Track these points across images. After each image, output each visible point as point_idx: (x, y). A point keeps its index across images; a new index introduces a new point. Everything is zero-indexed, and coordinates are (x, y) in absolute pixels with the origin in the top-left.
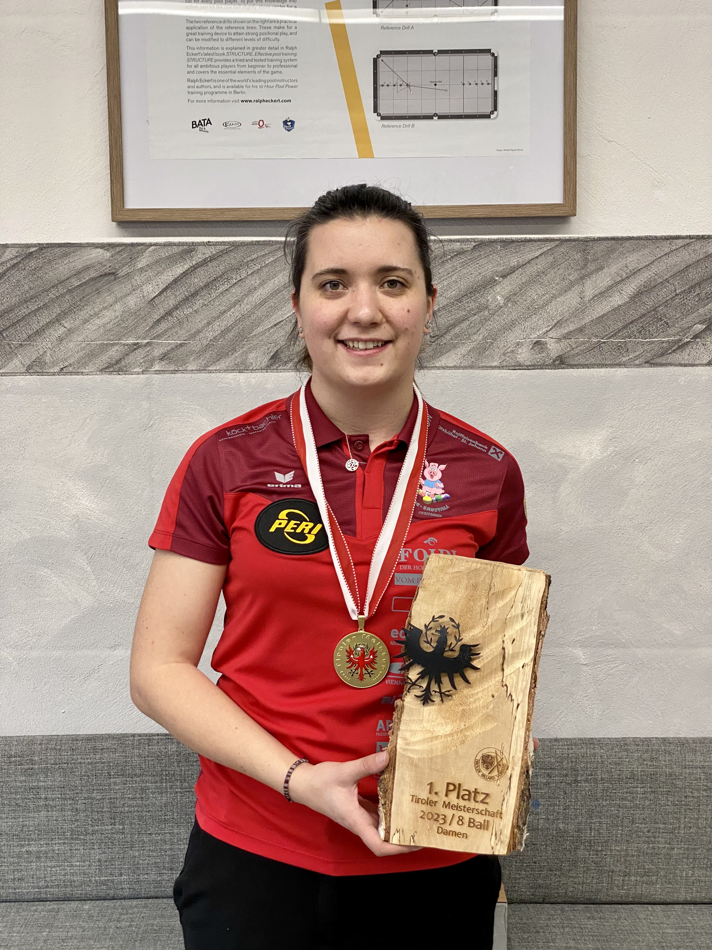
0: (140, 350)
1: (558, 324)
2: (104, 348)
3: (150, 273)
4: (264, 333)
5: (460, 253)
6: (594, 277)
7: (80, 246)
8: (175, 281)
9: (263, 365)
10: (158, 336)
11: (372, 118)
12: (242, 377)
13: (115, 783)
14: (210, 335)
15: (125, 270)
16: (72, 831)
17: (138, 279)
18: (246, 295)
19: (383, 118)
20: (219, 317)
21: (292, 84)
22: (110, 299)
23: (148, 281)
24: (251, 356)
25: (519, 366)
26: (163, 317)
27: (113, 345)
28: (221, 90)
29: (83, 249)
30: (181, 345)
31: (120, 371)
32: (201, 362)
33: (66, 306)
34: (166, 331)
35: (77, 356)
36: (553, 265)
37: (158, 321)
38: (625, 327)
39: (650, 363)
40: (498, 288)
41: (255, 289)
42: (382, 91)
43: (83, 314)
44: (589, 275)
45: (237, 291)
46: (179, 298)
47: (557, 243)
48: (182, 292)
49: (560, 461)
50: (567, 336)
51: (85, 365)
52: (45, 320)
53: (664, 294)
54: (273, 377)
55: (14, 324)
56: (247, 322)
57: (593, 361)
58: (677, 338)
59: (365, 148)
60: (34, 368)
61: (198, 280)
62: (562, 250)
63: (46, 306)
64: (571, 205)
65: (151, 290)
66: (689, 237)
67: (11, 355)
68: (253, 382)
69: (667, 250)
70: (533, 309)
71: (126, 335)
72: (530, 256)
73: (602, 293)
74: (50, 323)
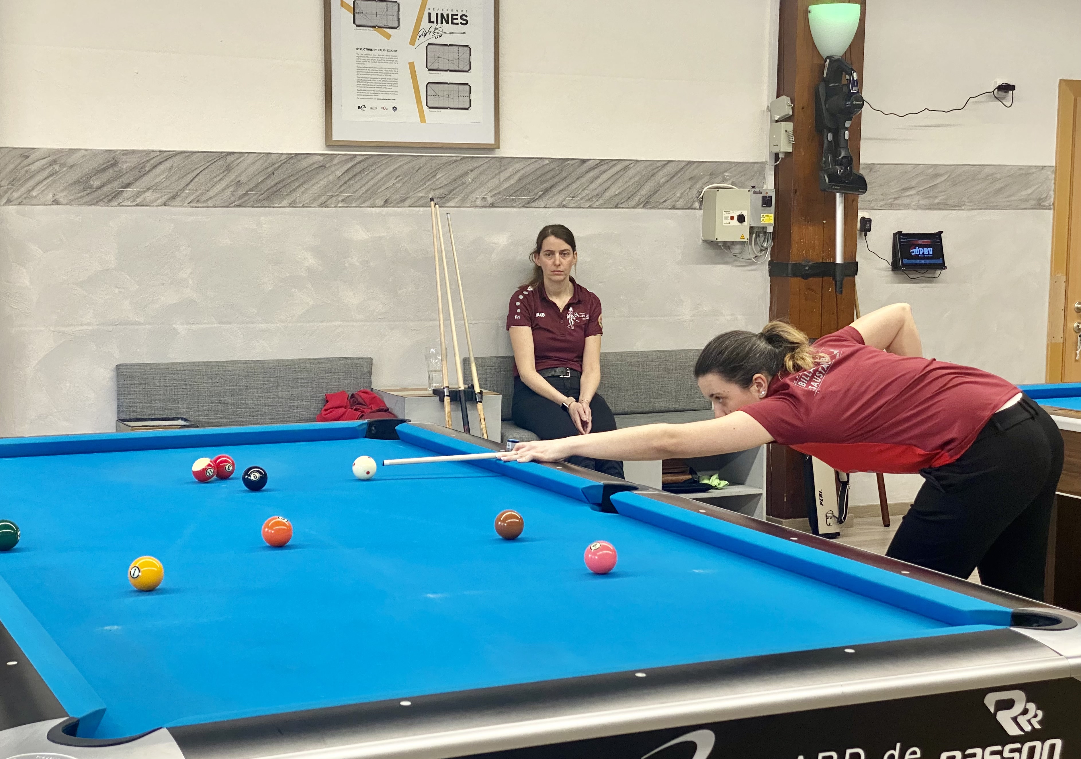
0: (333, 198)
1: (491, 190)
2: (320, 196)
3: (338, 166)
4: (381, 192)
5: (456, 161)
6: (504, 173)
7: (311, 154)
8: (348, 170)
9: (381, 205)
10: (341, 192)
11: (425, 108)
12: (373, 209)
13: (328, 376)
14: (361, 192)
15: (329, 165)
16: (311, 396)
17: (333, 169)
18: (375, 176)
19: (430, 108)
20: (364, 185)
21: (396, 93)
22: (323, 177)
23: (338, 169)
24: (377, 201)
25: (477, 207)
26: (343, 184)
27: (323, 195)
28: (369, 94)
29: (312, 156)
30: (350, 196)
31: (327, 206)
32: (357, 203)
33: (305, 179)
34: (344, 190)
35: (309, 200)
36: (489, 167)
37: (341, 186)
38: (515, 192)
39: (524, 207)
40: (469, 175)
41: (379, 173)
42: (429, 97)
43: (312, 183)
44: (502, 172)
45: (372, 174)
46: (350, 176)
47: (490, 159)
48: (351, 174)
49: (492, 245)
50: (494, 195)
51: (312, 203)
52: (297, 184)
53: (528, 180)
54: (385, 210)
55: (284, 186)
56: (376, 187)
57: (503, 205)
58: (533, 197)
59: (423, 119)
60: (292, 204)
61: (357, 169)
62: (491, 161)
63: (297, 179)
64: (497, 144)
65: (339, 173)
66: (537, 158)
67: (283, 198)
68: (378, 211)
69: (529, 163)
70: (482, 185)
71: (328, 191)
72: (481, 163)
73: (506, 179)
74: (300, 186)
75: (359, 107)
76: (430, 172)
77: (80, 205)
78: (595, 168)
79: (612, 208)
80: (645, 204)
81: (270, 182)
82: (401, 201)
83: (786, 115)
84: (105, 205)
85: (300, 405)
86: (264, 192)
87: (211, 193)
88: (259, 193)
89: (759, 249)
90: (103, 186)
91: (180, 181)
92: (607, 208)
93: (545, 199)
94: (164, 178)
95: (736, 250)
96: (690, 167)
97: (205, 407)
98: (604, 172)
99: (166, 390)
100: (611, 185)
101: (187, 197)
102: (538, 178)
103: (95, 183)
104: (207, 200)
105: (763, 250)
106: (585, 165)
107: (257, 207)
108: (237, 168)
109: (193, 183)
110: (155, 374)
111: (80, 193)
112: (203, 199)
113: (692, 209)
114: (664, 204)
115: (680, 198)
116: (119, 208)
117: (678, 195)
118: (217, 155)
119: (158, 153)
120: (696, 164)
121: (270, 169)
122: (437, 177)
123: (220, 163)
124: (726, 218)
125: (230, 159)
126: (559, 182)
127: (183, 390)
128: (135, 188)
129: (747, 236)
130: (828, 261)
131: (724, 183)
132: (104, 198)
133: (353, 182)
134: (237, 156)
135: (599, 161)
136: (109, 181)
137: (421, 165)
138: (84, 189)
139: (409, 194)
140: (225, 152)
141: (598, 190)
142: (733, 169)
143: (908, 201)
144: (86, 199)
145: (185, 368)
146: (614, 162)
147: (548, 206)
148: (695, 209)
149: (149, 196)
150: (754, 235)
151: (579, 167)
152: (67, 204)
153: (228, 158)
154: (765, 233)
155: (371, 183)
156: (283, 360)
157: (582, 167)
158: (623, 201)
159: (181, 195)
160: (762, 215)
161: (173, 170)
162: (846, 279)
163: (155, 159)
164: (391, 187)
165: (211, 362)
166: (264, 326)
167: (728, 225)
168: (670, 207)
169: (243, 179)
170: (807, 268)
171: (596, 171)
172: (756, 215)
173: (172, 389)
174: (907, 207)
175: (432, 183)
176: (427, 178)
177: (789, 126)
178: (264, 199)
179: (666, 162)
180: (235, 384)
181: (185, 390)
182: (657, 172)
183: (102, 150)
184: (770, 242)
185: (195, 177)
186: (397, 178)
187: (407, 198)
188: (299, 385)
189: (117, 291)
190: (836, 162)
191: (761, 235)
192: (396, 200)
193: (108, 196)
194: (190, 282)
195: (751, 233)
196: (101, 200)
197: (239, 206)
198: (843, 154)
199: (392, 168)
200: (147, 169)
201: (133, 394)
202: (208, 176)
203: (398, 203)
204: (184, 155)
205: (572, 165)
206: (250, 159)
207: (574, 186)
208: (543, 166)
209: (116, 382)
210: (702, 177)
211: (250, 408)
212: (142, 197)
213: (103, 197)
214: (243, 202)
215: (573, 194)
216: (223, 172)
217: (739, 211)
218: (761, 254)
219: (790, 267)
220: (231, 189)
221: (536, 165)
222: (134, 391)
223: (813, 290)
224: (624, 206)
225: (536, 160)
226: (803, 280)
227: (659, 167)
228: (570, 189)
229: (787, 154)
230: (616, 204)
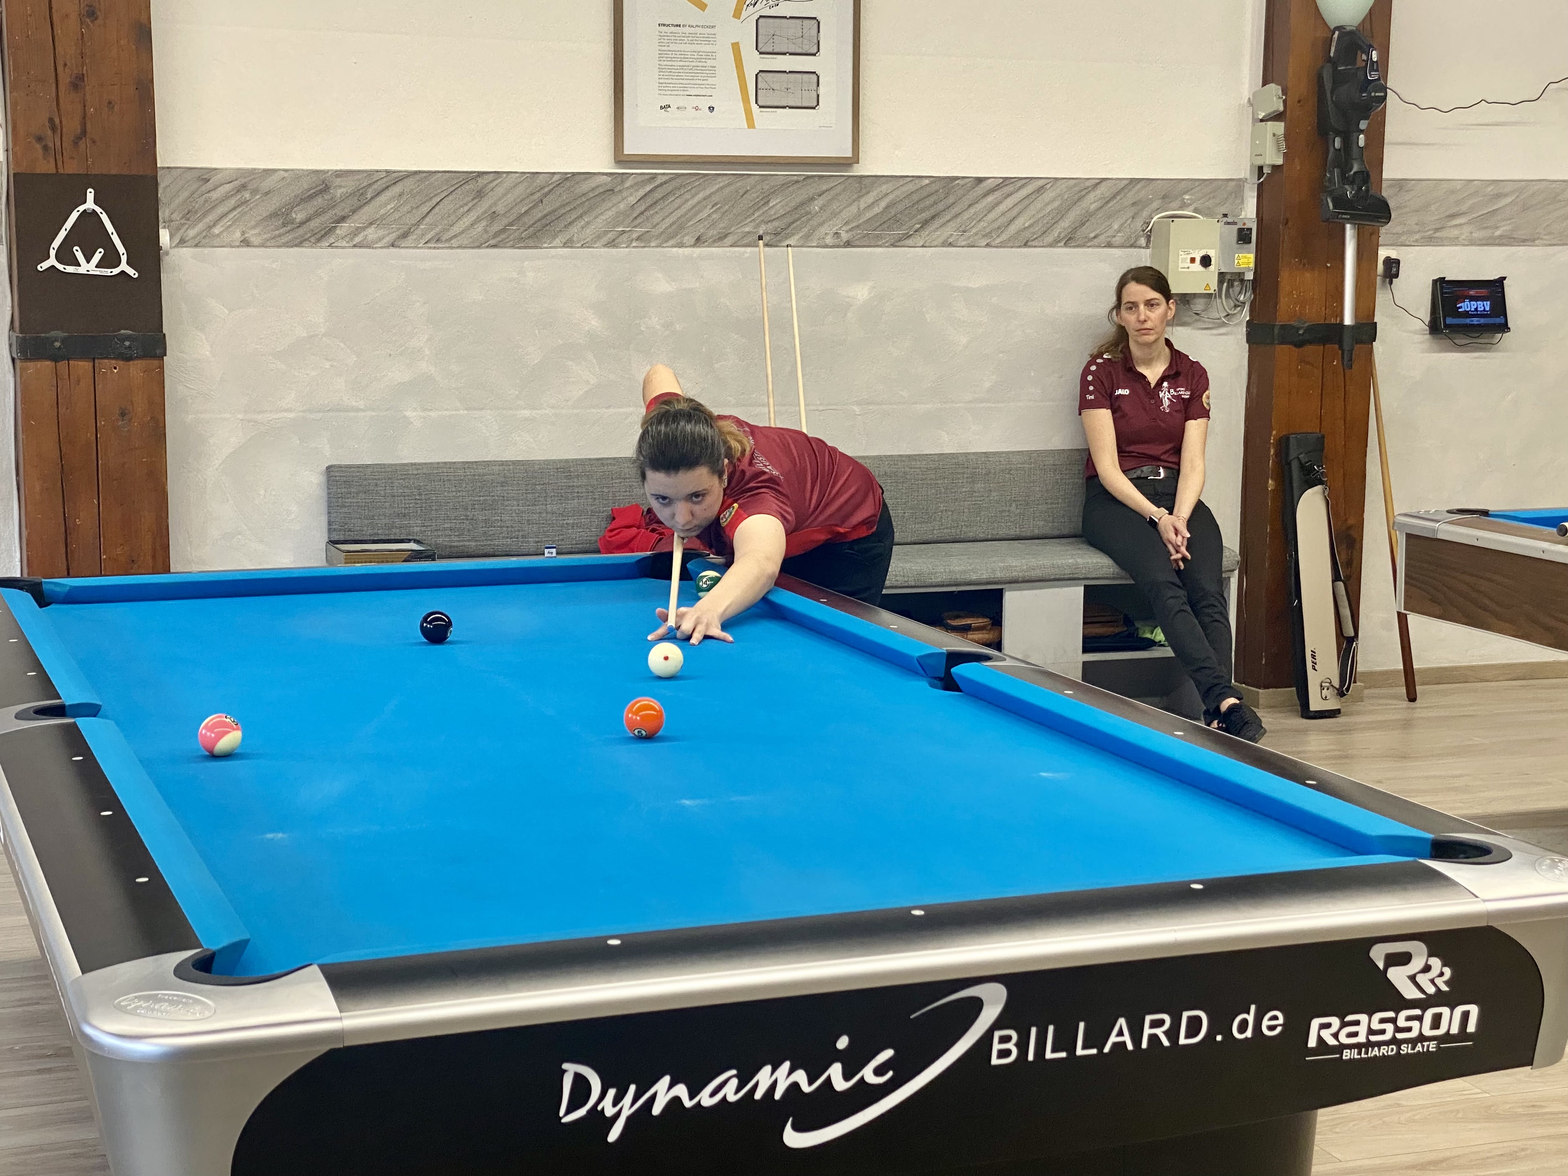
0: (625, 234)
1: (846, 223)
2: (606, 233)
3: (632, 190)
4: (692, 225)
5: (797, 182)
6: (864, 198)
7: (594, 174)
8: (646, 195)
9: (692, 243)
10: (635, 227)
11: (755, 107)
12: (681, 250)
13: (615, 483)
14: (664, 226)
15: (619, 188)
16: (592, 511)
17: (625, 194)
18: (684, 204)
19: (760, 107)
20: (668, 216)
21: (713, 86)
22: (610, 205)
23: (631, 194)
24: (686, 238)
25: (826, 246)
26: (638, 216)
27: (611, 231)
28: (675, 89)
29: (596, 176)
30: (648, 232)
31: (614, 246)
32: (659, 241)
33: (585, 208)
34: (639, 224)
35: (591, 237)
36: (844, 190)
37: (636, 218)
38: (881, 225)
39: (893, 245)
40: (816, 202)
41: (688, 200)
42: (760, 92)
43: (595, 213)
44: (862, 196)
45: (679, 201)
46: (647, 205)
47: (846, 178)
48: (649, 201)
49: (847, 300)
50: (851, 230)
51: (595, 242)
53: (900, 207)
54: (698, 250)
55: (557, 219)
56: (683, 219)
57: (864, 243)
58: (907, 232)
59: (751, 124)
60: (568, 244)
61: (658, 195)
62: (848, 182)
63: (574, 208)
64: (855, 159)
65: (632, 200)
66: (913, 177)
67: (554, 237)
68: (686, 253)
69: (902, 183)
70: (835, 214)
71: (618, 226)
72: (833, 185)
73: (869, 206)
74: (578, 218)
75: (661, 107)
76: (760, 198)
77: (279, 247)
78: (996, 190)
79: (1020, 247)
80: (1068, 240)
81: (537, 214)
82: (721, 238)
83: (1275, 111)
84: (312, 247)
85: (577, 524)
86: (529, 227)
87: (456, 229)
88: (522, 229)
89: (1232, 304)
90: (309, 220)
91: (414, 211)
92: (1012, 247)
93: (924, 233)
94: (392, 208)
95: (1199, 305)
96: (1134, 187)
97: (446, 526)
98: (1009, 195)
99: (394, 502)
100: (1019, 214)
101: (423, 235)
102: (914, 205)
103: (299, 216)
104: (451, 239)
105: (1239, 305)
106: (982, 185)
107: (519, 248)
108: (491, 194)
109: (430, 216)
110: (379, 479)
111: (278, 230)
112: (445, 237)
113: (1135, 247)
114: (1095, 240)
115: (1119, 231)
116: (330, 250)
117: (1116, 227)
118: (464, 176)
119: (384, 174)
120: (1143, 182)
121: (537, 196)
122: (771, 205)
123: (468, 187)
124: (1184, 260)
125: (481, 181)
126: (944, 210)
127: (417, 501)
128: (352, 223)
129: (1214, 287)
130: (1333, 321)
131: (1183, 210)
132: (311, 237)
133: (652, 212)
134: (491, 177)
135: (1002, 180)
136: (317, 214)
137: (748, 188)
138: (284, 225)
139: (730, 228)
140: (475, 172)
141: (999, 220)
142: (1197, 189)
143: (1455, 232)
144: (284, 239)
145: (419, 471)
146: (1024, 181)
147: (927, 244)
148: (1140, 247)
149: (371, 233)
150: (1225, 284)
151: (973, 188)
152: (262, 245)
153: (480, 180)
154: (1242, 281)
155: (679, 213)
156: (554, 461)
157: (977, 188)
158: (1035, 236)
159: (416, 232)
160: (1237, 255)
161: (405, 197)
162: (1358, 346)
163: (379, 183)
164: (706, 219)
165: (455, 463)
166: (526, 413)
167: (1187, 270)
168: (1103, 245)
169: (500, 208)
170: (1301, 332)
171: (997, 195)
172: (1228, 256)
173: (401, 500)
174: (1454, 241)
175: (763, 213)
176: (756, 207)
177: (1279, 127)
178: (529, 237)
179: (1098, 181)
180: (487, 493)
181: (419, 501)
182: (1084, 196)
183: (307, 170)
184: (1248, 294)
185: (433, 208)
186: (713, 207)
187: (729, 234)
188: (576, 494)
189: (327, 365)
190: (1345, 179)
191: (1236, 283)
192: (712, 236)
193: (315, 234)
194: (427, 352)
195: (1221, 282)
196: (306, 240)
197: (494, 246)
198: (1356, 168)
199: (708, 192)
200: (369, 196)
201: (348, 506)
202: (452, 206)
203: (714, 241)
204: (417, 177)
205: (963, 186)
206: (509, 182)
207: (966, 215)
208: (922, 187)
209: (326, 490)
210: (1152, 201)
211: (507, 527)
212: (362, 234)
213: (309, 235)
214: (500, 242)
215: (963, 226)
216: (473, 200)
217: (1203, 250)
218: (1236, 312)
219: (1276, 331)
220: (484, 223)
221: (911, 187)
222: (351, 503)
223: (1308, 363)
224: (1037, 244)
225: (912, 179)
226: (1294, 348)
227: (1088, 188)
228: (959, 220)
229: (1275, 167)
230: (1025, 241)
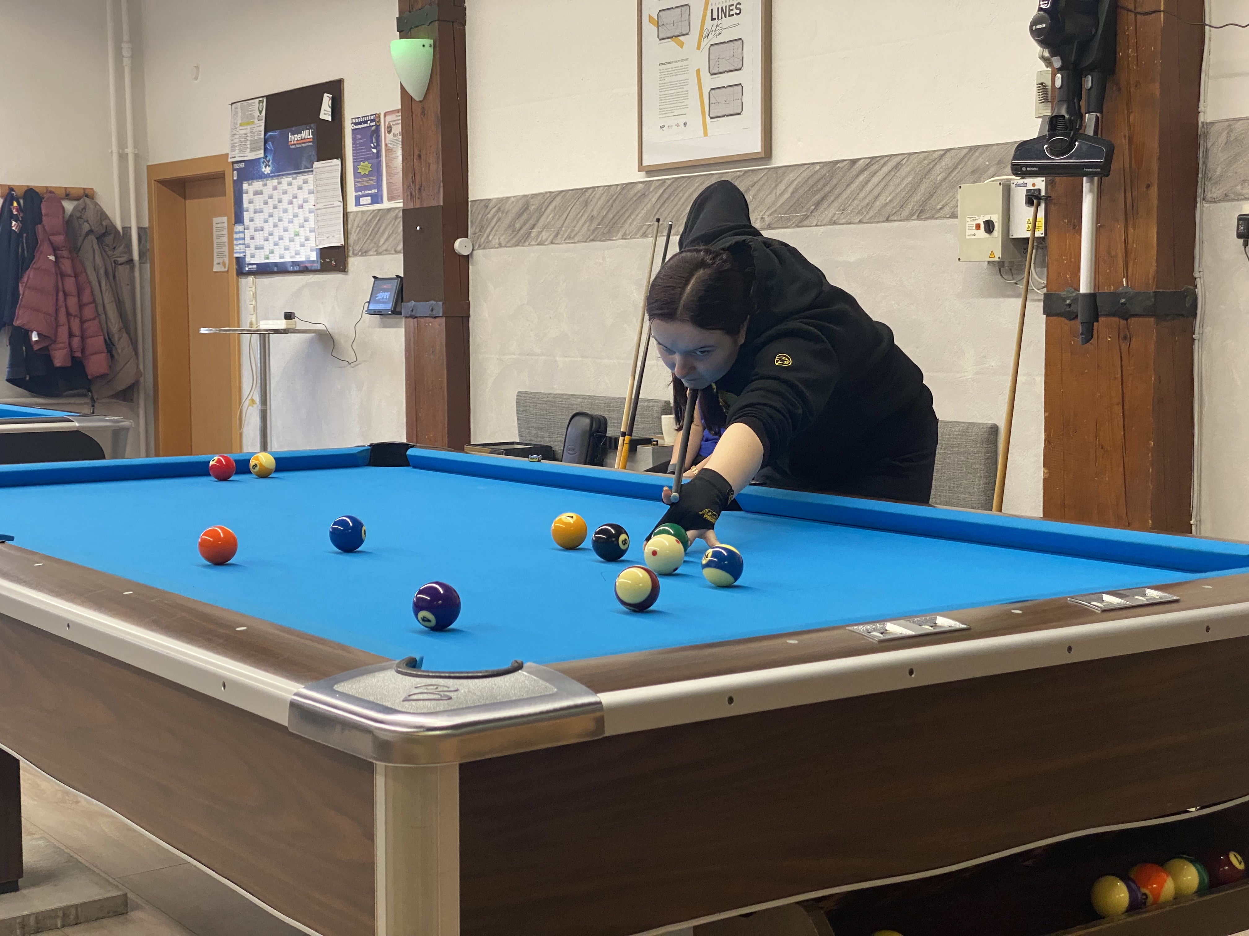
0: (650, 227)
1: (769, 209)
2: (641, 227)
3: (653, 193)
5: (739, 176)
6: (779, 185)
7: (632, 183)
8: (660, 196)
11: (708, 118)
15: (647, 192)
17: (651, 195)
18: (679, 201)
19: (711, 118)
21: (687, 106)
22: (643, 205)
23: (653, 197)
26: (657, 213)
27: (644, 225)
29: (635, 185)
31: (644, 237)
33: (632, 209)
35: (635, 231)
36: (767, 180)
37: (655, 214)
38: (789, 209)
39: (798, 226)
41: (681, 198)
42: (711, 105)
43: (637, 212)
45: (676, 199)
46: (661, 204)
47: (768, 170)
48: (662, 200)
50: (771, 214)
51: (637, 234)
52: (627, 215)
53: (801, 192)
56: (680, 213)
57: (779, 226)
58: (805, 213)
59: (706, 132)
60: (624, 237)
61: (665, 195)
62: (770, 173)
63: (627, 210)
65: (654, 200)
66: (809, 164)
67: (618, 232)
69: (801, 170)
70: (761, 202)
71: (648, 221)
72: (760, 177)
74: (628, 217)
75: (660, 127)
78: (866, 170)
79: (883, 222)
80: (920, 213)
81: (610, 215)
84: (523, 246)
86: (607, 226)
87: (577, 230)
88: (605, 227)
90: (521, 228)
91: (561, 219)
92: (878, 222)
93: (815, 214)
94: (552, 218)
96: (972, 155)
98: (875, 173)
100: (882, 191)
101: (564, 235)
102: (810, 189)
104: (575, 236)
106: (856, 167)
107: (603, 241)
109: (567, 221)
112: (572, 235)
118: (580, 192)
121: (610, 202)
124: (971, 227)
126: (831, 192)
128: (537, 229)
129: (998, 254)
132: (522, 240)
133: (663, 209)
134: (590, 191)
135: (869, 160)
136: (524, 224)
138: (513, 232)
141: (868, 198)
144: (513, 242)
146: (886, 159)
147: (819, 224)
149: (544, 235)
151: (849, 170)
152: (506, 247)
153: (587, 194)
155: (676, 209)
156: (605, 398)
157: (852, 170)
158: (894, 211)
159: (561, 233)
163: (547, 201)
166: (606, 362)
167: (973, 237)
168: (948, 216)
169: (595, 213)
170: (1068, 302)
171: (866, 173)
178: (608, 233)
182: (933, 168)
185: (569, 215)
189: (527, 324)
193: (524, 237)
196: (520, 242)
197: (592, 240)
202: (576, 213)
204: (562, 194)
206: (599, 193)
207: (846, 195)
213: (521, 238)
214: (595, 237)
215: (844, 205)
220: (588, 224)
221: (808, 173)
224: (896, 219)
225: (808, 166)
227: (935, 160)
228: (840, 200)
230: (887, 216)
